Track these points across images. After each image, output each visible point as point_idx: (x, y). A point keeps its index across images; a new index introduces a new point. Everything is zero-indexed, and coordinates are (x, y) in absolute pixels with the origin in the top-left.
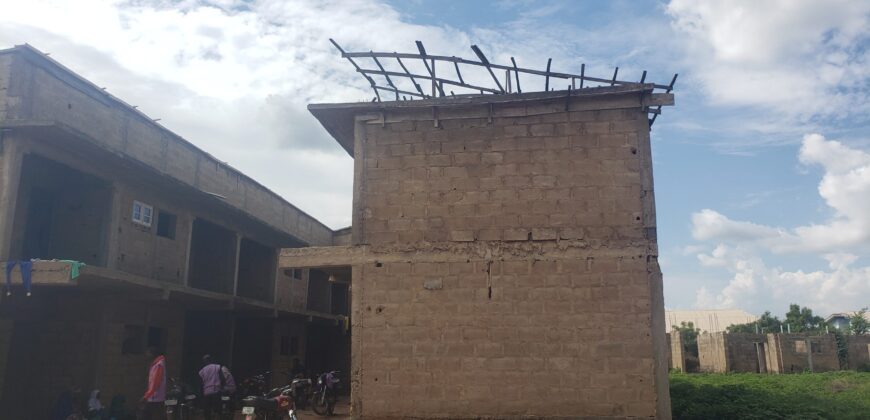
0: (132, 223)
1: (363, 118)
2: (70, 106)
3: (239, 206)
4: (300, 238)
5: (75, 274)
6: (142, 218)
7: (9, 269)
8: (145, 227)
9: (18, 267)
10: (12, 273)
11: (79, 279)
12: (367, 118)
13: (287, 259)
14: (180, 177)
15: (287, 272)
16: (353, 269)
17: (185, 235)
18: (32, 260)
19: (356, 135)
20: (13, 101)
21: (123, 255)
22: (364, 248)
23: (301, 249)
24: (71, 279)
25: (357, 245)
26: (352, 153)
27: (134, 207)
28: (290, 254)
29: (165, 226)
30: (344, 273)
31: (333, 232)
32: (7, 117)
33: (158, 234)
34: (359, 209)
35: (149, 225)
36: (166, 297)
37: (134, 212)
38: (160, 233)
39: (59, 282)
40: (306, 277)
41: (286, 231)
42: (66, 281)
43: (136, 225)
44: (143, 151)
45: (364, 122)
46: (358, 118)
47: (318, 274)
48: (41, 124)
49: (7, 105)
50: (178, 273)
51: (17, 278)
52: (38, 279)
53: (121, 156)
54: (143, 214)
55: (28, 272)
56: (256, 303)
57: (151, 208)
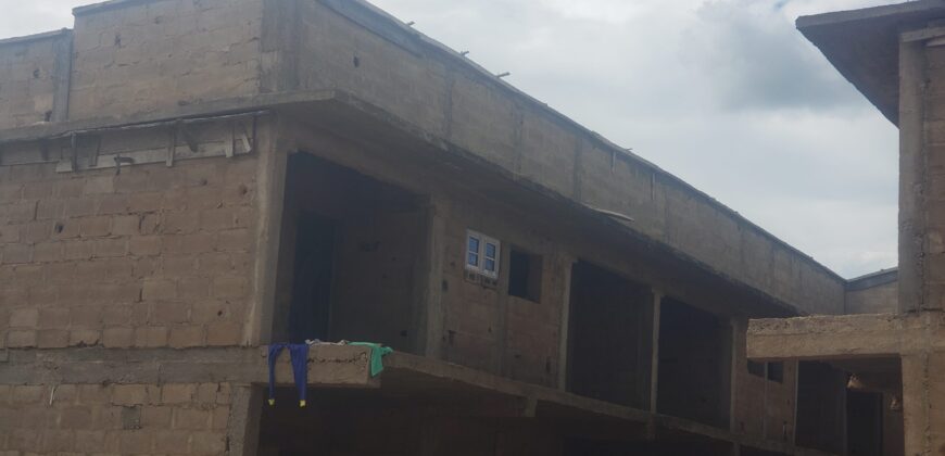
0: (466, 272)
1: (917, 35)
2: (356, 62)
3: (655, 233)
4: (777, 296)
5: (377, 367)
6: (482, 261)
7: (273, 358)
8: (487, 280)
9: (286, 355)
10: (278, 365)
11: (383, 376)
12: (927, 33)
13: (763, 340)
14: (547, 183)
15: (754, 366)
16: (906, 365)
17: (558, 291)
18: (308, 341)
19: (903, 73)
20: (269, 60)
21: (451, 332)
22: (928, 318)
23: (789, 320)
24: (370, 377)
25: (913, 311)
26: (892, 113)
27: (468, 243)
28: (766, 331)
29: (522, 276)
30: (884, 372)
31: (844, 283)
32: (261, 90)
33: (511, 292)
34: (914, 232)
35: (494, 275)
36: (530, 412)
37: (468, 251)
38: (513, 291)
39: (351, 381)
40: (792, 377)
41: (748, 282)
42: (362, 380)
43: (472, 276)
44: (479, 138)
45: (922, 44)
46: (907, 37)
47: (818, 373)
48: (312, 98)
49: (260, 68)
50: (548, 364)
51: (286, 375)
52: (319, 375)
53: (444, 147)
54: (482, 257)
55: (301, 362)
56: (695, 428)
57: (497, 243)
